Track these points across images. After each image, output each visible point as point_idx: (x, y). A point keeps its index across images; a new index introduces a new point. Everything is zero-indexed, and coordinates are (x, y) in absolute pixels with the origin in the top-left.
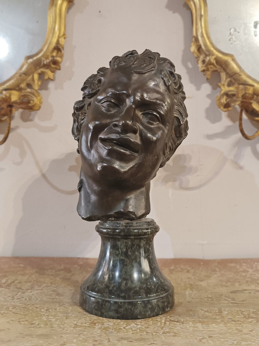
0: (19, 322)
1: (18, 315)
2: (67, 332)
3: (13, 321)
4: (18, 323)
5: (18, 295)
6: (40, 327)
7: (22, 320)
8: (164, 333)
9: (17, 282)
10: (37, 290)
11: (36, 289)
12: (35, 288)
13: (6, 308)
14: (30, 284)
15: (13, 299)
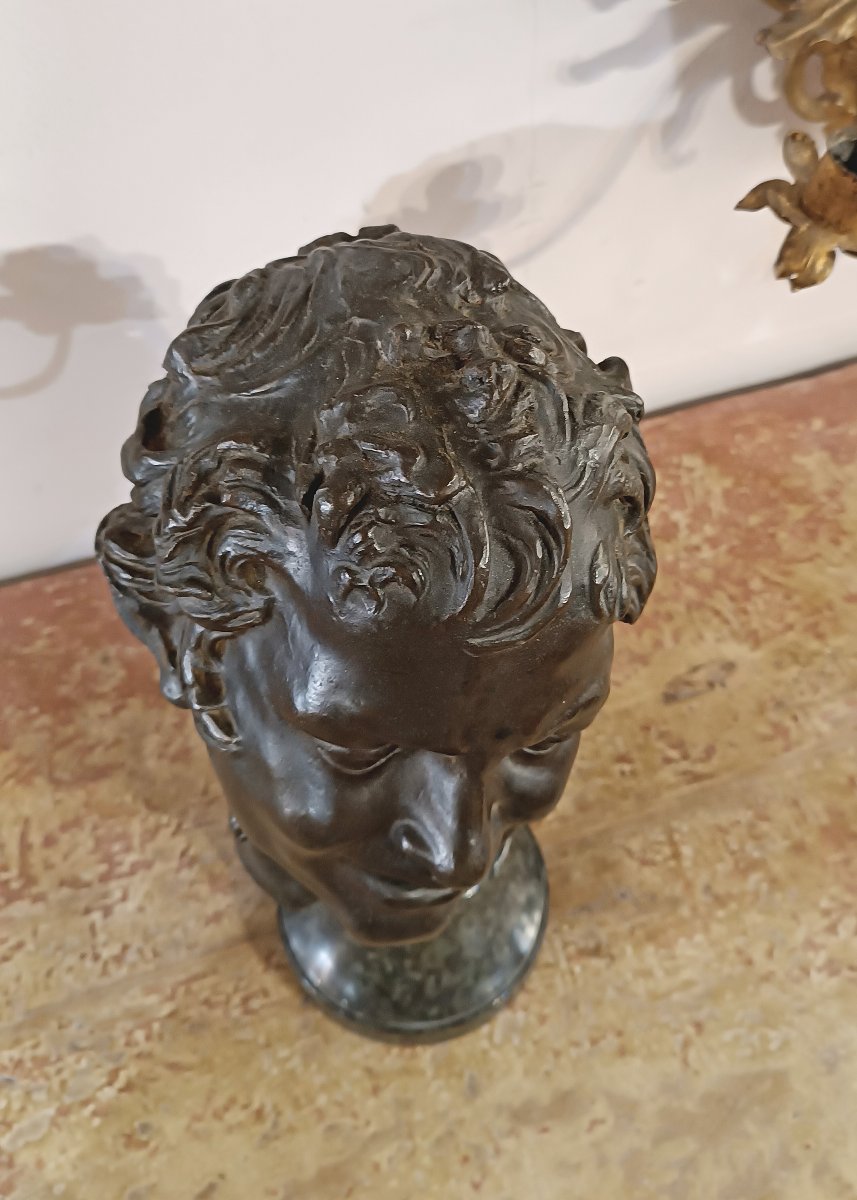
0: (218, 1116)
1: (188, 1074)
2: (372, 1129)
3: (197, 1118)
4: (217, 1126)
5: (101, 937)
6: (292, 1130)
7: (220, 1101)
8: (594, 1042)
9: (35, 838)
10: (132, 872)
11: (125, 868)
12: (120, 864)
13: (128, 1044)
14: (85, 839)
15: (105, 972)
